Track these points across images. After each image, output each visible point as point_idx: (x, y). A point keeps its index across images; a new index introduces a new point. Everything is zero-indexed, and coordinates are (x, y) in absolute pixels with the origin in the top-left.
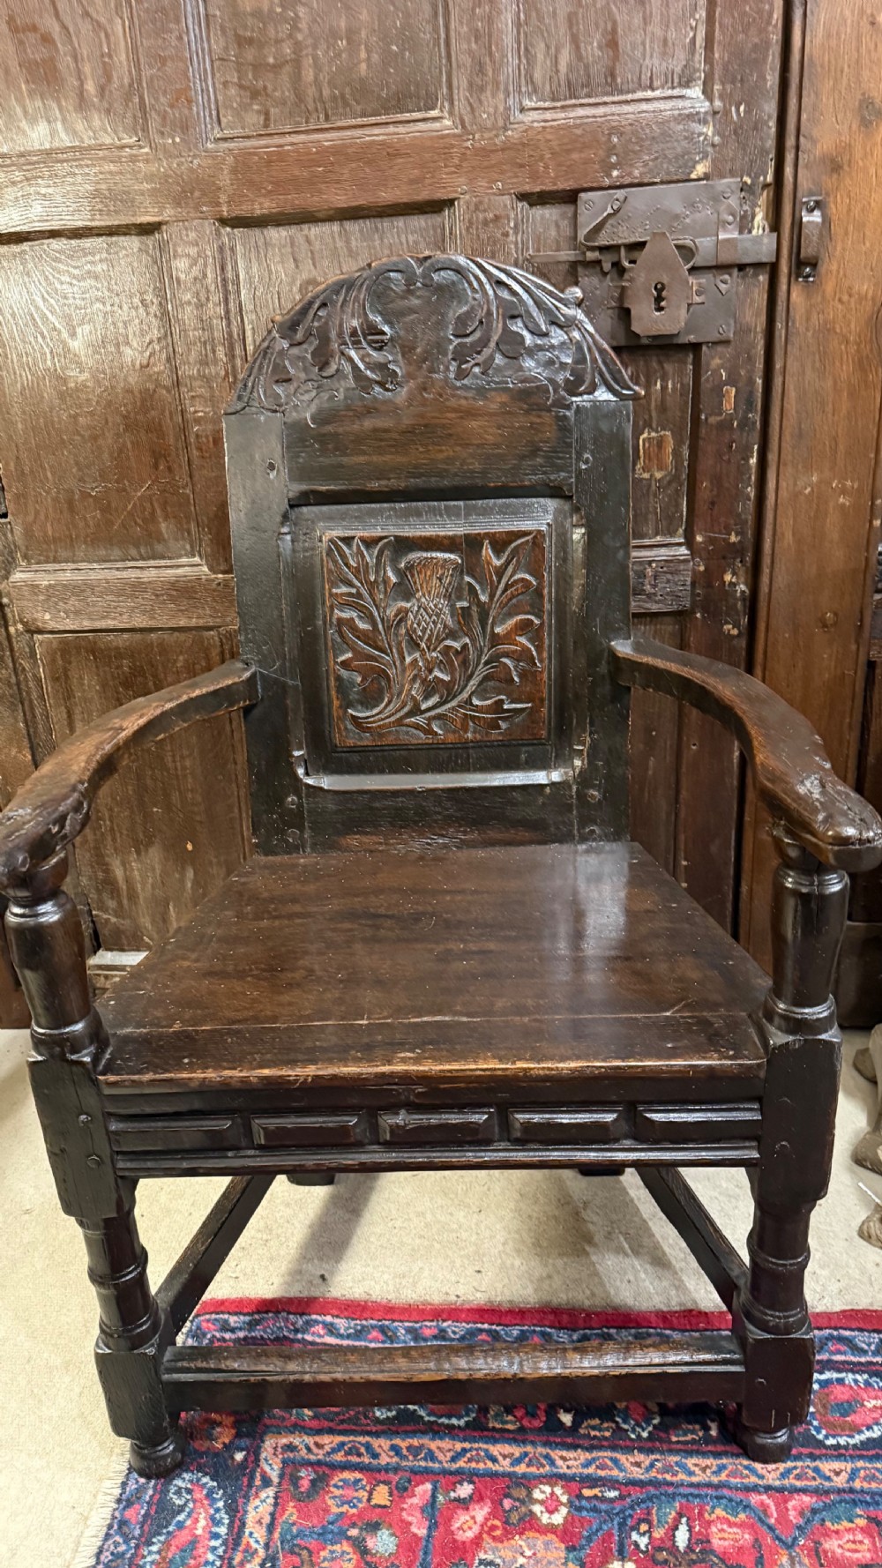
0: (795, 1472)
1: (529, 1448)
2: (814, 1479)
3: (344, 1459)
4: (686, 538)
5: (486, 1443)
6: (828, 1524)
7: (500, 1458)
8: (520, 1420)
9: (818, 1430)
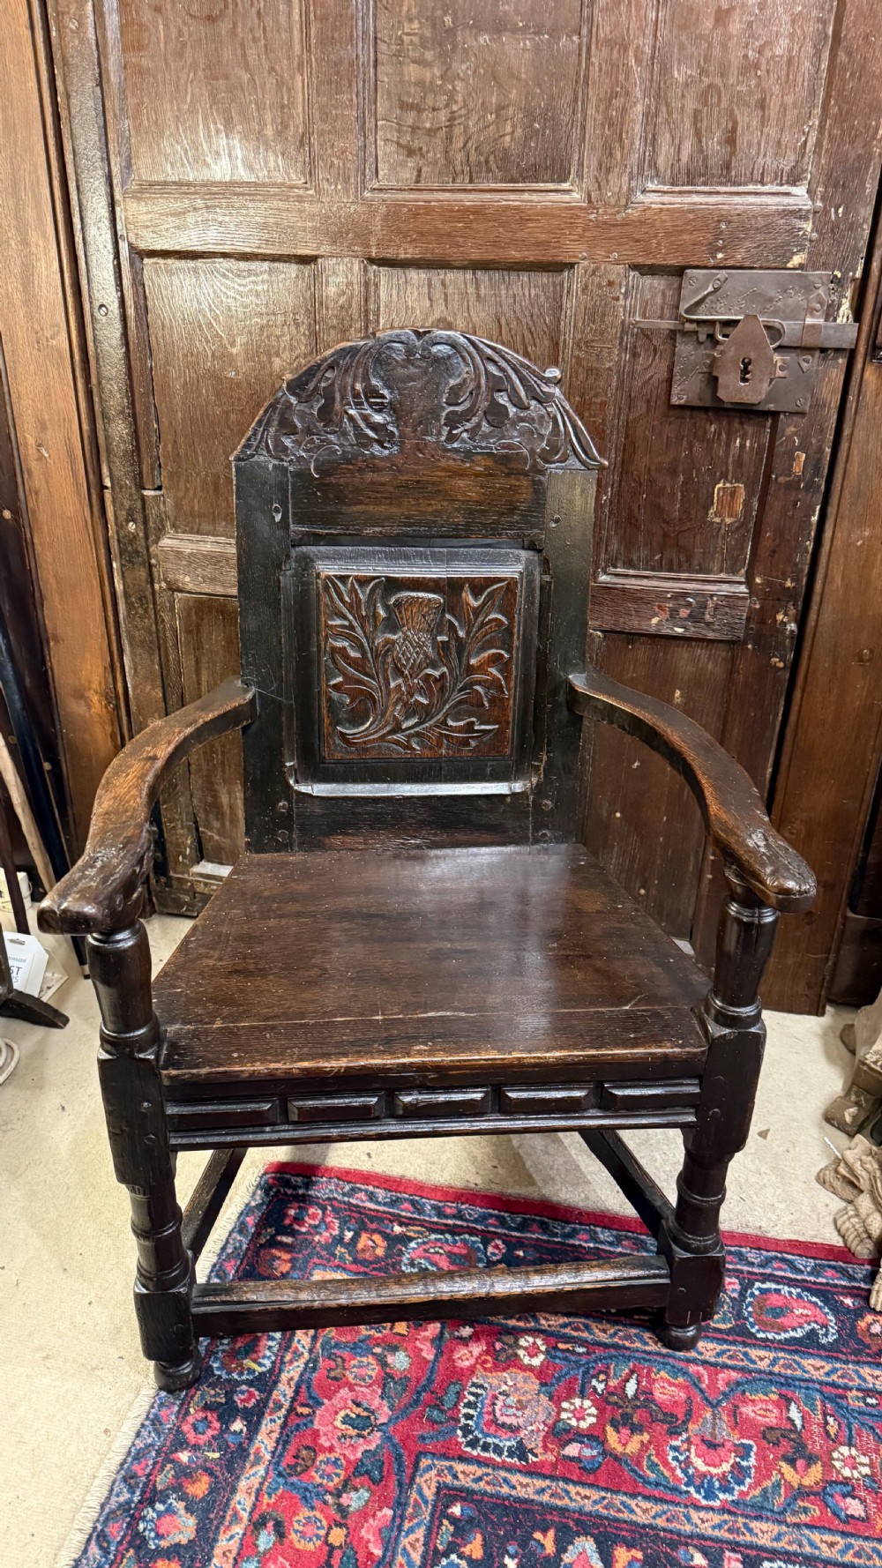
0: (729, 1354)
2: (742, 1360)
6: (748, 1394)
9: (752, 1325)
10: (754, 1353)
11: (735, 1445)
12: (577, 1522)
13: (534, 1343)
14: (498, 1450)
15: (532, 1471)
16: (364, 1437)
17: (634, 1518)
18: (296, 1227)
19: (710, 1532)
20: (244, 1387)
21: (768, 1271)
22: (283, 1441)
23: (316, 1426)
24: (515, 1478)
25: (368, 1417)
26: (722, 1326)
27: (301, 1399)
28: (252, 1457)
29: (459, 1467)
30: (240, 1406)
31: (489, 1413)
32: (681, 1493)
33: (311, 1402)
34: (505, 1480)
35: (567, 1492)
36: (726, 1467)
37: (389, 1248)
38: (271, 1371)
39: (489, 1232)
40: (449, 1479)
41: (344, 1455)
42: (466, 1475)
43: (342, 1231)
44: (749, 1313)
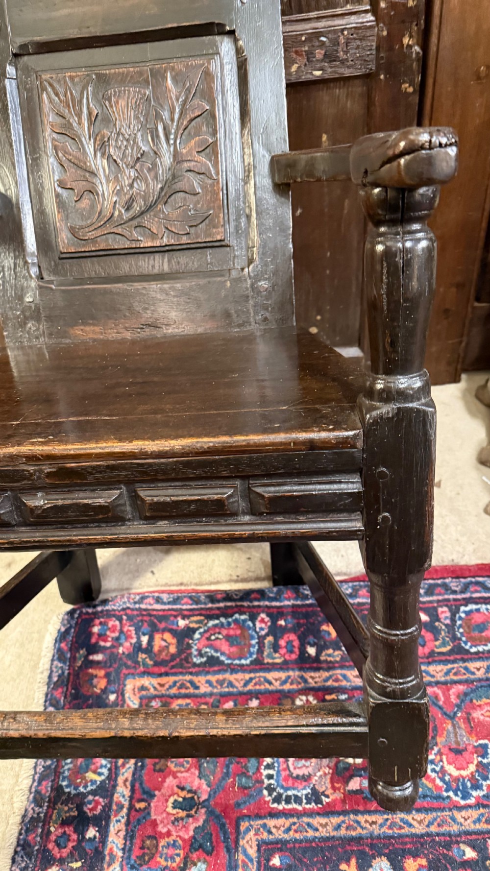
0: (454, 671)
1: (291, 673)
2: (465, 674)
3: (177, 692)
4: (371, 5)
5: (264, 672)
6: (474, 701)
7: (274, 681)
8: (283, 656)
9: (466, 643)
10: (472, 666)
11: (475, 747)
12: (372, 846)
13: (307, 700)
14: (298, 800)
15: (328, 811)
16: (192, 816)
17: (413, 831)
18: (102, 644)
19: (473, 827)
20: (90, 797)
21: (467, 595)
22: (130, 836)
23: (153, 817)
24: (317, 821)
25: (193, 798)
26: (444, 650)
27: (137, 796)
28: (107, 858)
29: (271, 823)
30: (90, 815)
31: (284, 770)
32: (444, 799)
33: (145, 796)
34: (309, 825)
35: (358, 823)
36: (472, 768)
37: (180, 642)
38: (109, 777)
39: (254, 607)
40: (265, 836)
41: (180, 837)
42: (278, 829)
43: (139, 638)
44: (461, 633)
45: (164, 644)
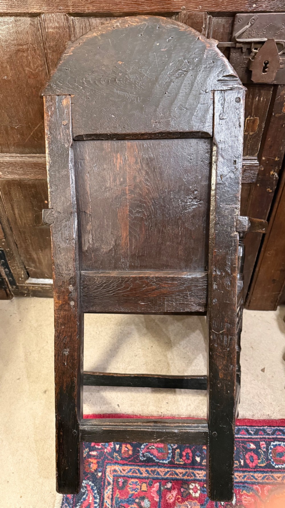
0: (266, 477)
1: (188, 470)
2: (272, 480)
3: (132, 475)
5: (175, 469)
6: (276, 495)
7: (179, 474)
8: (184, 460)
9: (273, 462)
10: (275, 475)
13: (195, 486)
18: (97, 446)
21: (275, 436)
26: (262, 465)
37: (134, 450)
43: (115, 446)
44: (271, 457)
45: (126, 449)
